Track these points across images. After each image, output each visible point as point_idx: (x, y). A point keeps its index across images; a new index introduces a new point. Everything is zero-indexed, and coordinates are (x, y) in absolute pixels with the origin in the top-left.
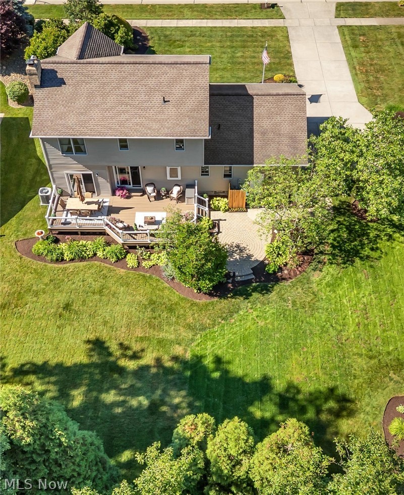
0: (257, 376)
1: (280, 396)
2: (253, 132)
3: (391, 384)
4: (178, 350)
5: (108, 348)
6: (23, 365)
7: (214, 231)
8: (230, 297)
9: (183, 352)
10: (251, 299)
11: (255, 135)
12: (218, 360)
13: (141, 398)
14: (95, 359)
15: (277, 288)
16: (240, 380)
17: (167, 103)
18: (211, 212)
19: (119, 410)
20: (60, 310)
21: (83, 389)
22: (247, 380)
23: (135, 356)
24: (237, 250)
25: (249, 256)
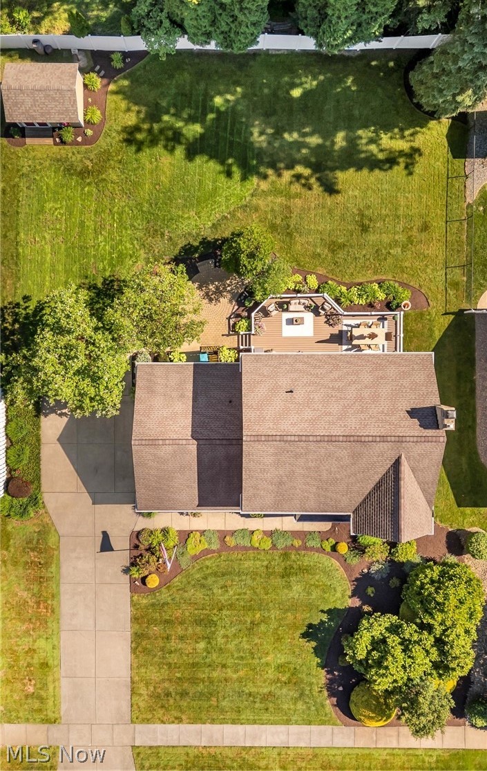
0: (199, 160)
1: (180, 143)
2: (193, 397)
3: (92, 156)
4: (264, 185)
5: (321, 185)
6: (391, 168)
7: (234, 320)
8: (219, 240)
9: (260, 183)
10: (200, 239)
11: (190, 395)
12: (229, 174)
13: (291, 140)
14: (330, 175)
15: (177, 252)
16: (211, 157)
17: (289, 390)
18: (236, 346)
19: (307, 130)
20: (372, 225)
21: (337, 147)
22: (206, 158)
23: (298, 177)
24: (212, 295)
25: (200, 288)
